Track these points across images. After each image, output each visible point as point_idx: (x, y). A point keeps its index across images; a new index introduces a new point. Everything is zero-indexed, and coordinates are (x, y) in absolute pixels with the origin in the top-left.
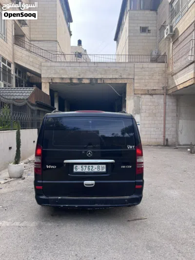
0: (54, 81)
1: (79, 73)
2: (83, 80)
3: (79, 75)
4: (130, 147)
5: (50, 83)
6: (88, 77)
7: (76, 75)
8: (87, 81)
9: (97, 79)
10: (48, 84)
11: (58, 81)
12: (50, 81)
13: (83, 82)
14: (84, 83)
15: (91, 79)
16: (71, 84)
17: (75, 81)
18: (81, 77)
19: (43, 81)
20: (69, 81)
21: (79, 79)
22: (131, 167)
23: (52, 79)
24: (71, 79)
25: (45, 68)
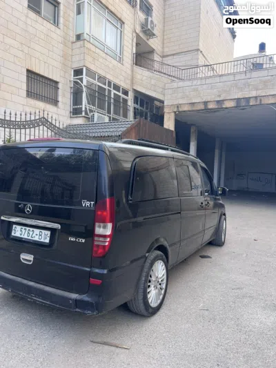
0: (180, 110)
1: (219, 92)
2: (225, 102)
3: (220, 96)
4: (86, 204)
5: (175, 112)
6: (234, 98)
7: (213, 96)
8: (232, 104)
9: (247, 99)
10: (173, 115)
11: (186, 108)
12: (175, 110)
13: (224, 107)
14: (226, 108)
15: (238, 100)
16: (207, 110)
17: (211, 106)
18: (221, 99)
19: (166, 110)
20: (202, 107)
21: (218, 102)
22: (83, 241)
23: (178, 107)
24: (206, 103)
25: (170, 91)
